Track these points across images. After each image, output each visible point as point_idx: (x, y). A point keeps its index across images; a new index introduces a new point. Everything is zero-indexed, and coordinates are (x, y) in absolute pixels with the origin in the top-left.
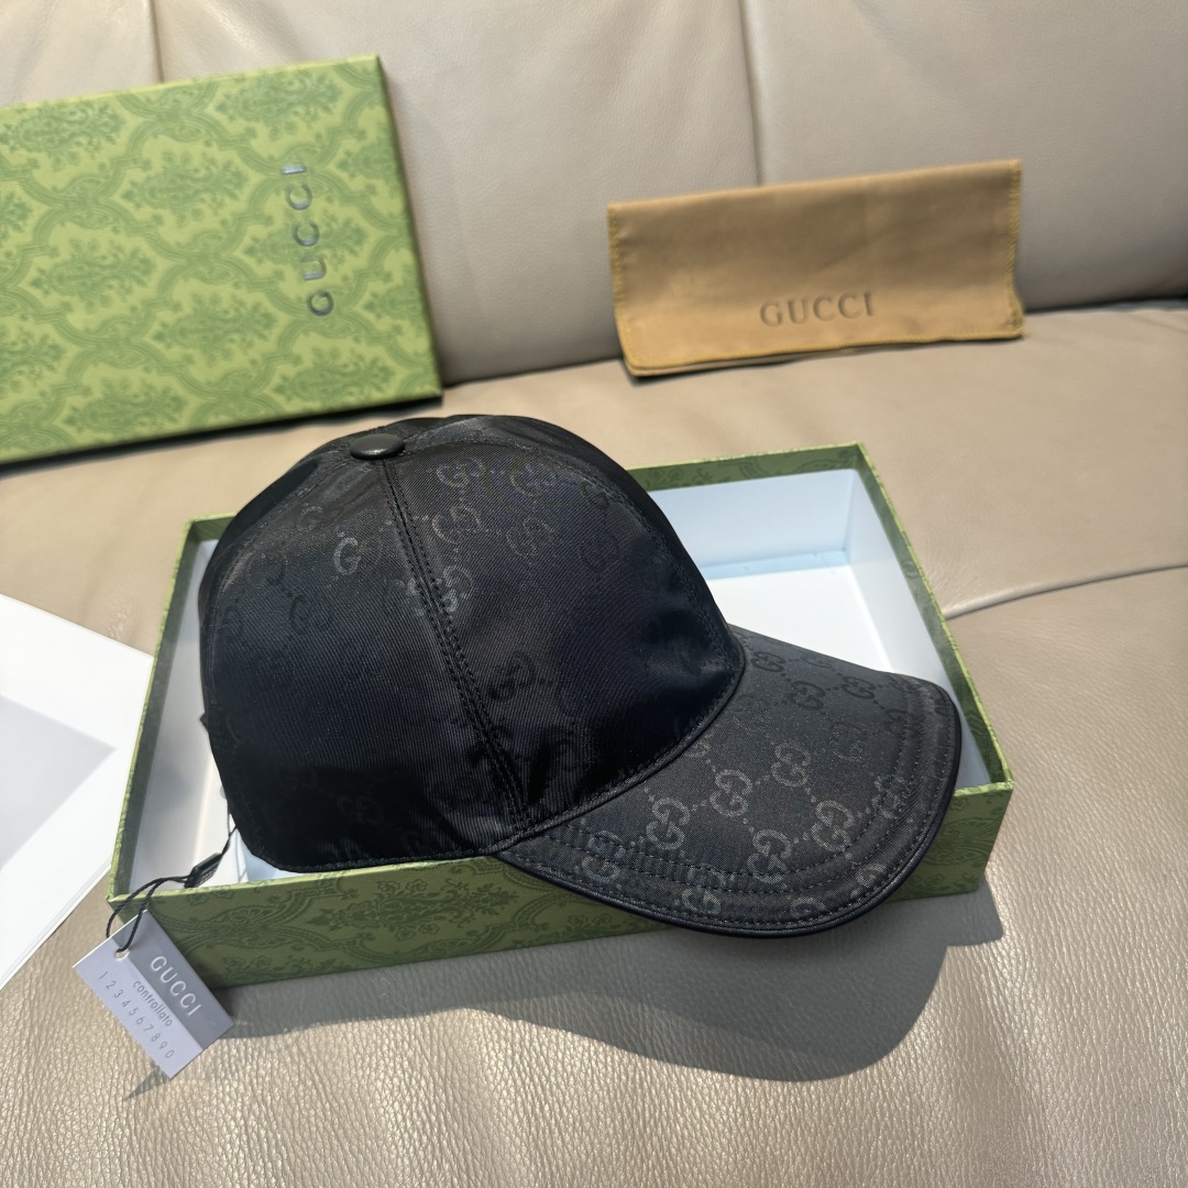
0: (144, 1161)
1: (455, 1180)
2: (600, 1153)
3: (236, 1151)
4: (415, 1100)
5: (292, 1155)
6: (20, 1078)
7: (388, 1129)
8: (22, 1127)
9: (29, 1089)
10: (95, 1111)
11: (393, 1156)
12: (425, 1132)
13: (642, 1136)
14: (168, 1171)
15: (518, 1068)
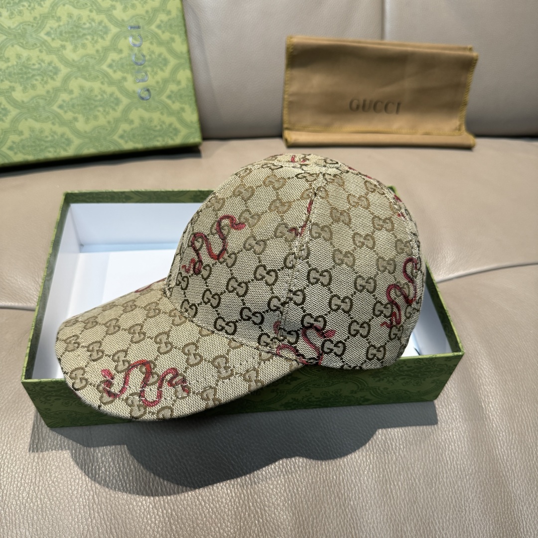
0: (101, 507)
1: (256, 522)
2: (325, 513)
3: (148, 504)
4: (236, 483)
5: (176, 507)
6: (35, 464)
7: (223, 497)
8: (37, 489)
9: (39, 470)
10: (74, 481)
11: (227, 510)
12: (241, 499)
13: (344, 505)
14: (114, 513)
15: (285, 470)
